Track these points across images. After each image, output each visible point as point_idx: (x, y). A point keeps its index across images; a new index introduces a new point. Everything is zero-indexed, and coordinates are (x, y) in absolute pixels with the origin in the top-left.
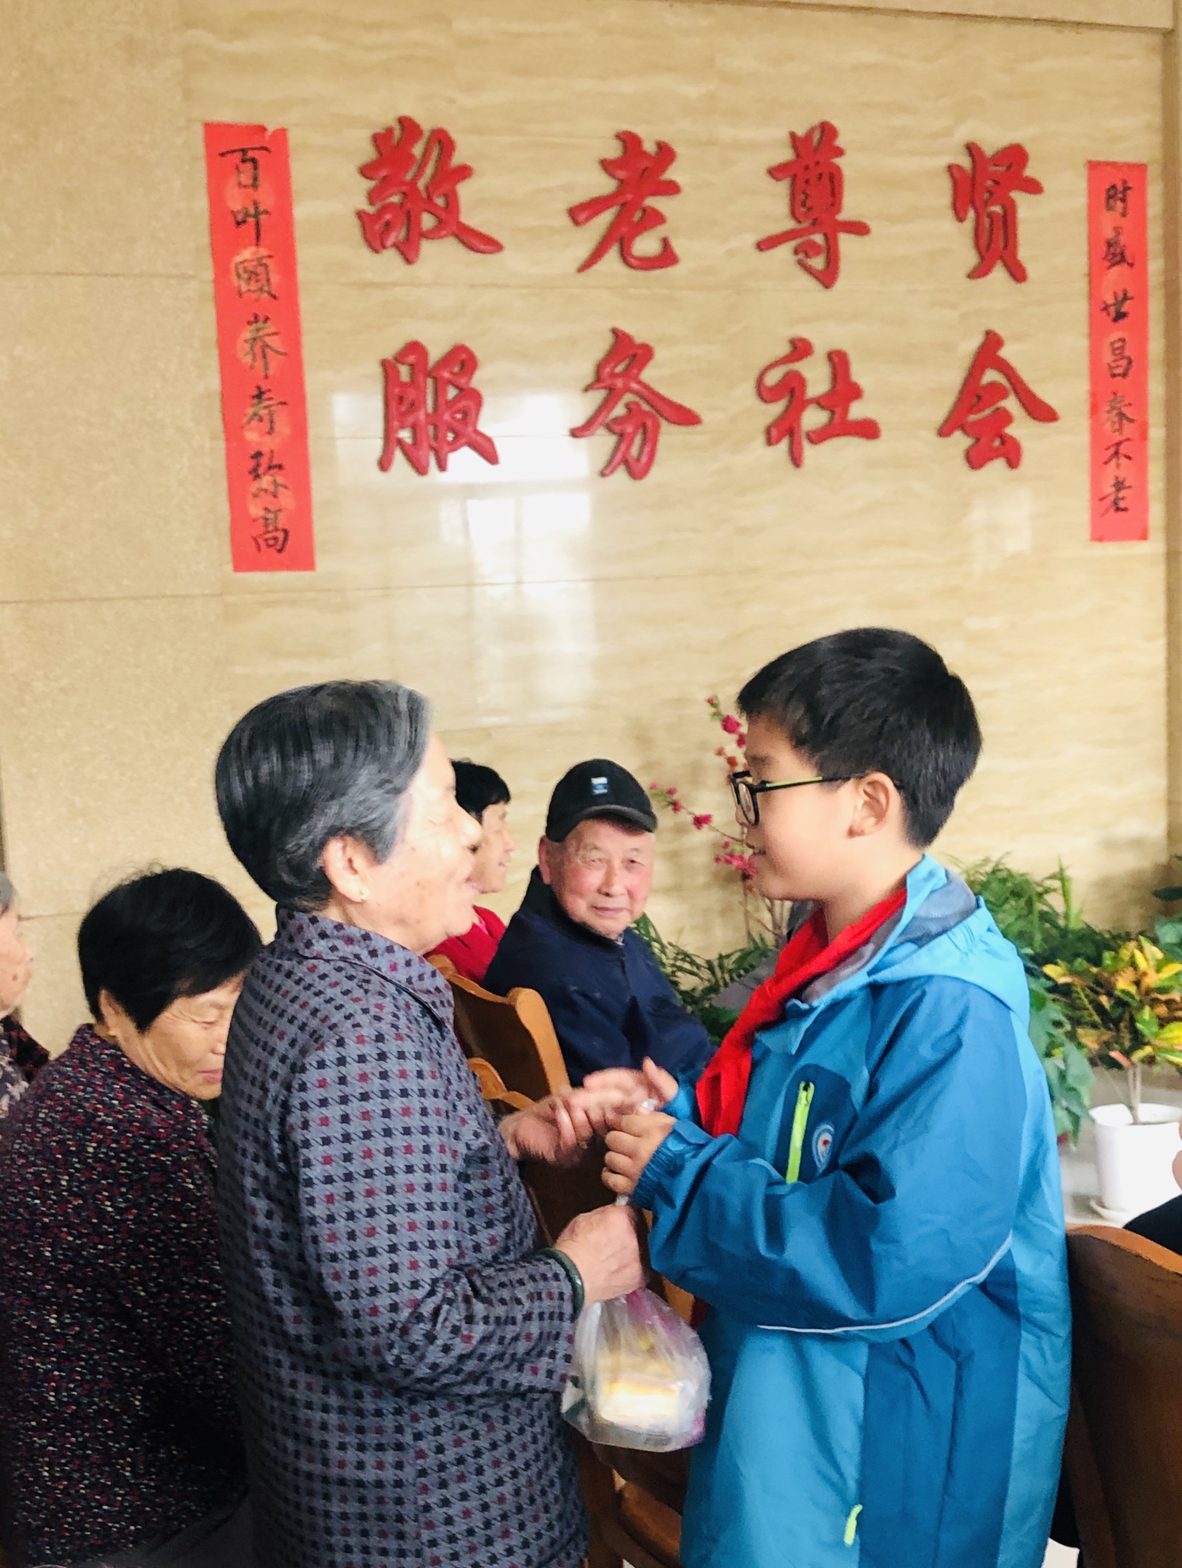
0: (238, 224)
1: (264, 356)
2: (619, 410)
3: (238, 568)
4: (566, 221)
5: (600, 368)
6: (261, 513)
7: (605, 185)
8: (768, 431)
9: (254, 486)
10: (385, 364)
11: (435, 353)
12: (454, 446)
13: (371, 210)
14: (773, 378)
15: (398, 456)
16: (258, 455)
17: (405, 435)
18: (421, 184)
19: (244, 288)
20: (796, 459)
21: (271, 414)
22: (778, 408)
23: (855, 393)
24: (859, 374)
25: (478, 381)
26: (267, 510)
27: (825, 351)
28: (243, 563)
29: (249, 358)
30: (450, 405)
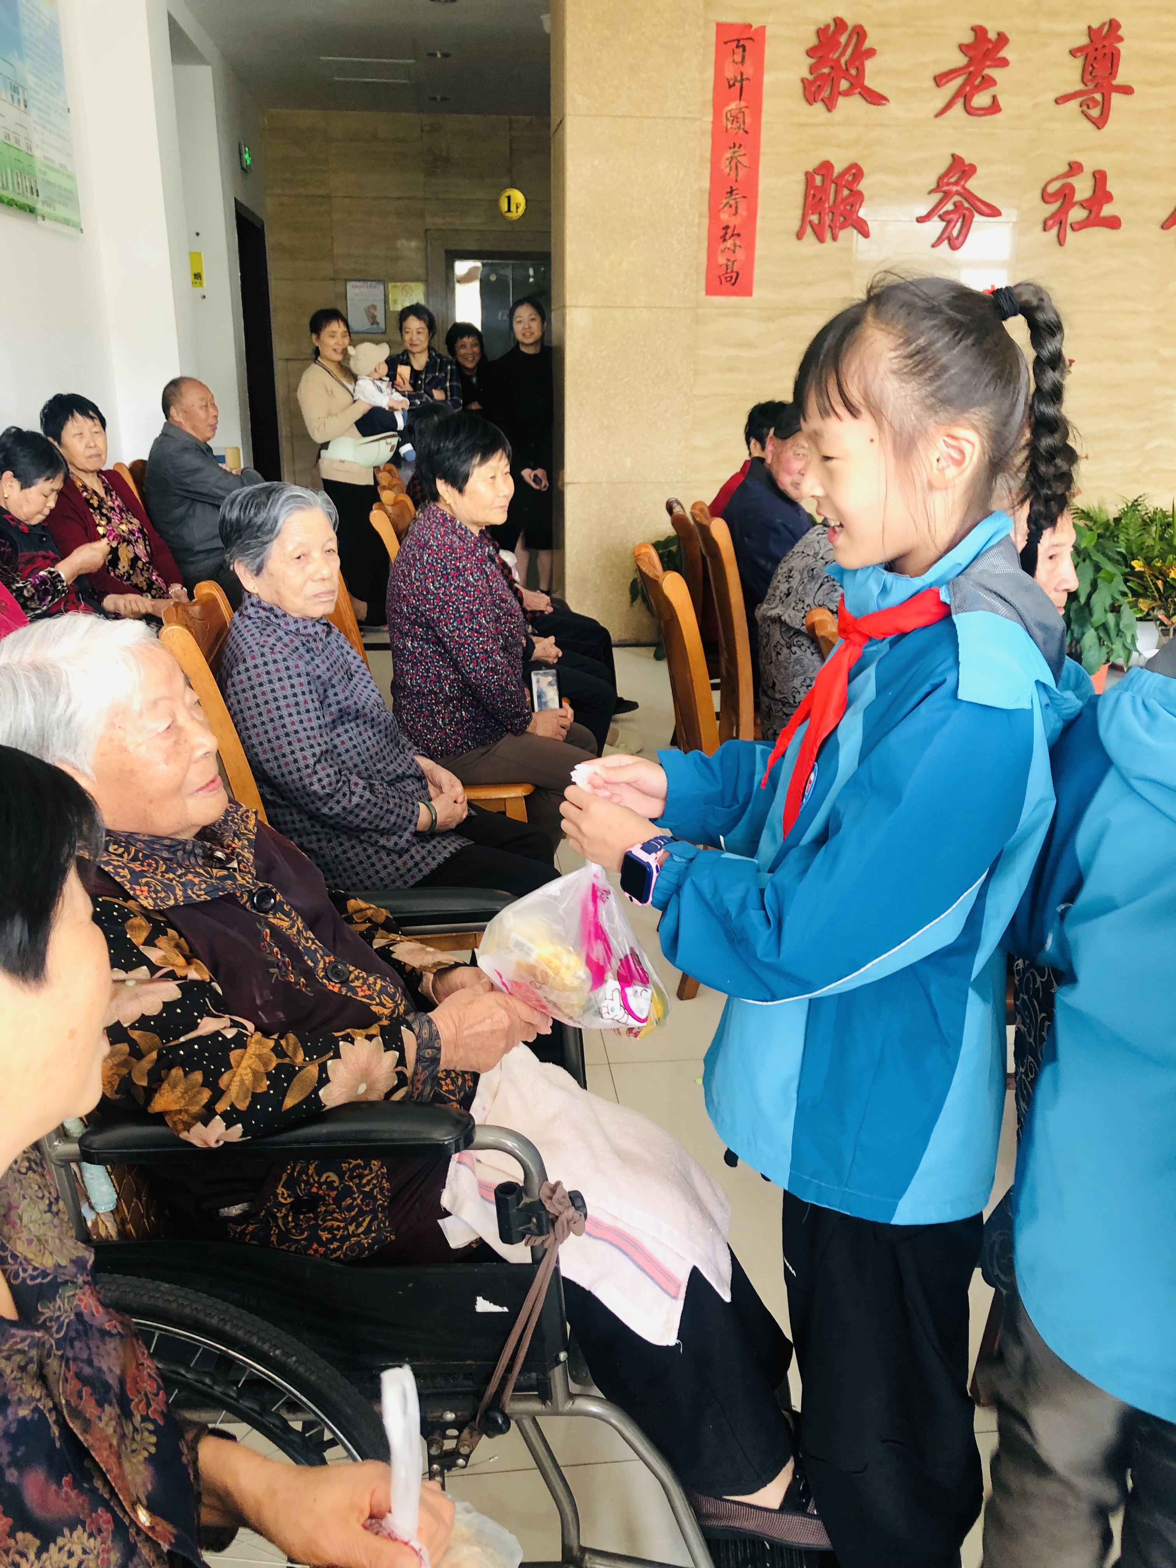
0: (730, 87)
1: (737, 168)
2: (949, 207)
3: (707, 294)
4: (932, 84)
5: (941, 178)
6: (725, 262)
7: (960, 60)
8: (1045, 223)
9: (722, 247)
10: (807, 173)
11: (838, 168)
12: (843, 227)
13: (810, 77)
14: (1052, 188)
15: (809, 230)
16: (727, 227)
17: (815, 218)
18: (843, 61)
19: (729, 126)
20: (1061, 241)
21: (736, 203)
22: (1054, 207)
23: (1109, 198)
24: (1111, 186)
25: (863, 186)
26: (728, 260)
27: (1092, 170)
28: (711, 290)
29: (728, 170)
30: (844, 200)
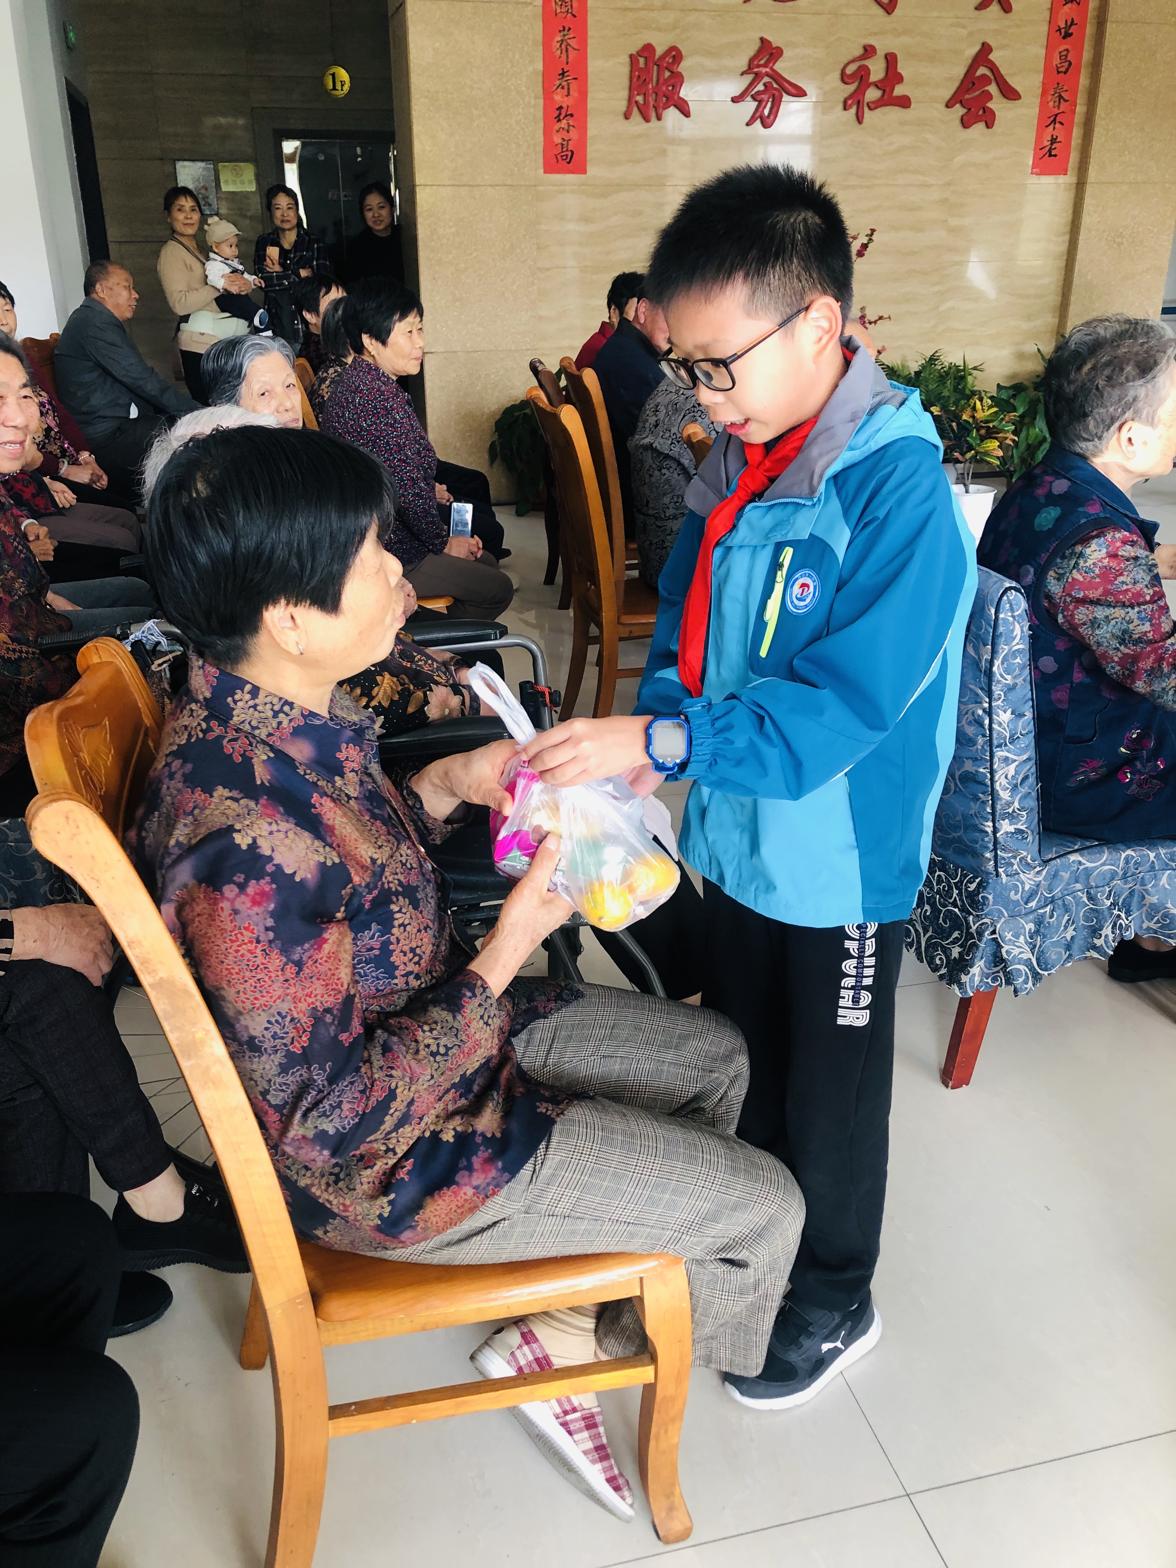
1: (567, 51)
2: (760, 87)
3: (545, 172)
5: (751, 61)
6: (560, 141)
8: (845, 102)
9: (557, 127)
10: (631, 56)
11: (659, 51)
12: (666, 107)
14: (850, 70)
15: (635, 110)
16: (561, 108)
17: (640, 99)
19: (559, 10)
20: (859, 119)
21: (568, 84)
22: (852, 88)
23: (900, 79)
24: (902, 68)
25: (683, 67)
26: (563, 139)
27: (883, 54)
28: (549, 169)
29: (559, 52)
30: (666, 81)
